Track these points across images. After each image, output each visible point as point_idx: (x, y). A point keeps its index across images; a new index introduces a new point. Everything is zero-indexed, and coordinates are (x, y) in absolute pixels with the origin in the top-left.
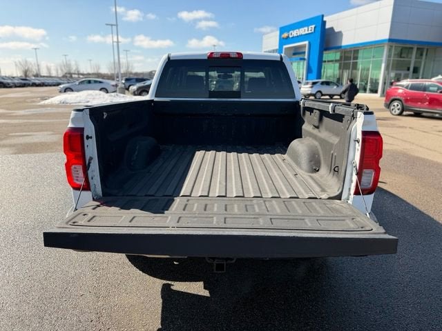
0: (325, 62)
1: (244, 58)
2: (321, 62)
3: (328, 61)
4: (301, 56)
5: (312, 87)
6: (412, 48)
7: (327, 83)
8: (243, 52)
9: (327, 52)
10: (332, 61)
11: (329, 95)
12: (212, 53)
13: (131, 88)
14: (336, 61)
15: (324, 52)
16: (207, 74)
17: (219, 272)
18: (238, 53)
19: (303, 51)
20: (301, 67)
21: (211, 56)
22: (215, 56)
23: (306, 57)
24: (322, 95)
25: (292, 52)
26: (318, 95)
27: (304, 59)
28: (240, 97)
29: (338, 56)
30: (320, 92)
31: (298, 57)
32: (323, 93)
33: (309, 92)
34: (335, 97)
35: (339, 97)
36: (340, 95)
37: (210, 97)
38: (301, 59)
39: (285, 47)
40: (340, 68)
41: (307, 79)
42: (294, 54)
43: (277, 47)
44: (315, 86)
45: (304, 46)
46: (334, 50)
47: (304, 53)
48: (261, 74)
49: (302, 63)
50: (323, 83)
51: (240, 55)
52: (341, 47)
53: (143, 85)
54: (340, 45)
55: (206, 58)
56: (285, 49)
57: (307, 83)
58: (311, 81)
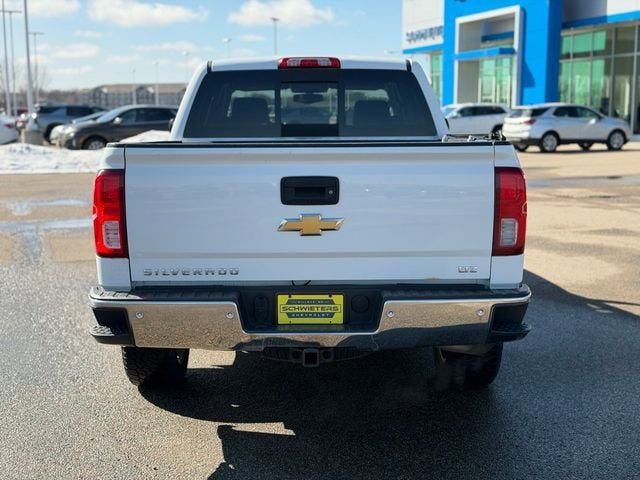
0: (568, 56)
1: (342, 67)
2: (555, 57)
3: (576, 55)
4: (504, 44)
5: (531, 122)
7: (572, 112)
8: (341, 57)
9: (572, 31)
10: (585, 55)
11: (580, 142)
12: (285, 60)
13: (58, 130)
14: (596, 54)
15: (563, 33)
16: (278, 95)
17: (309, 366)
18: (331, 59)
19: (509, 30)
20: (506, 71)
21: (284, 66)
22: (292, 65)
23: (516, 46)
24: (561, 142)
25: (481, 33)
26: (550, 142)
27: (511, 52)
28: (337, 135)
29: (600, 41)
30: (553, 133)
31: (495, 45)
32: (563, 135)
33: (525, 135)
34: (596, 146)
35: (604, 147)
36: (607, 142)
37: (283, 136)
38: (503, 52)
39: (460, 20)
40: (607, 72)
41: (521, 102)
42: (485, 39)
43: (441, 22)
44: (539, 120)
45: (510, 19)
46: (590, 28)
47: (511, 35)
48: (381, 94)
49: (506, 61)
50: (559, 112)
51: (335, 62)
52: (604, 19)
53: (91, 122)
54: (602, 14)
55: (276, 68)
56: (461, 25)
57: (519, 113)
58: (528, 108)
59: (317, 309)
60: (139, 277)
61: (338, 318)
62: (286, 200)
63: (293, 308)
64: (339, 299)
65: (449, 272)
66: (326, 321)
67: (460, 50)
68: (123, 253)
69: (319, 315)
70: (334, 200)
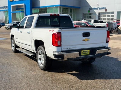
0: (33, 13)
6: (68, 9)
10: (36, 13)
15: (33, 9)
19: (22, 8)
22: (52, 15)
23: (24, 11)
29: (38, 11)
31: (20, 11)
38: (22, 12)
39: (12, 5)
42: (17, 9)
43: (7, 5)
46: (37, 8)
52: (40, 7)
56: (12, 6)
59: (86, 52)
60: (63, 50)
61: (89, 53)
62: (83, 36)
63: (83, 52)
64: (89, 51)
65: (101, 45)
66: (87, 54)
67: (12, 11)
68: (61, 46)
69: (86, 53)
70: (89, 36)
